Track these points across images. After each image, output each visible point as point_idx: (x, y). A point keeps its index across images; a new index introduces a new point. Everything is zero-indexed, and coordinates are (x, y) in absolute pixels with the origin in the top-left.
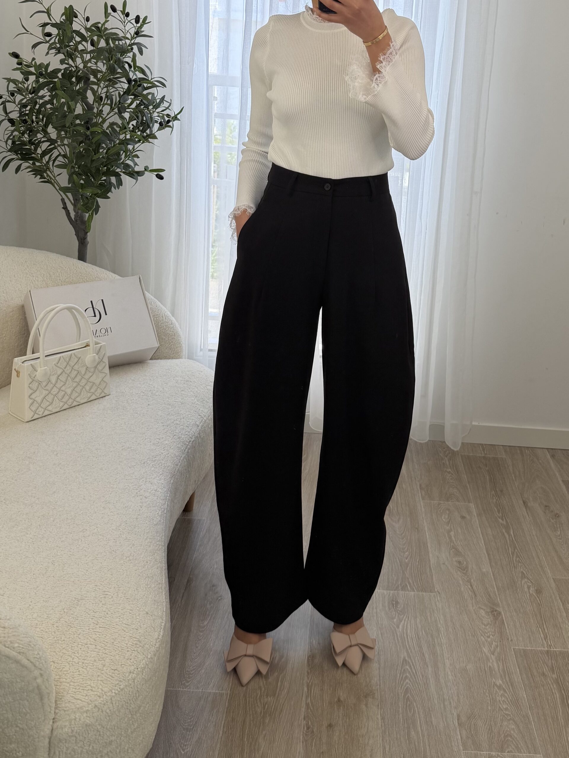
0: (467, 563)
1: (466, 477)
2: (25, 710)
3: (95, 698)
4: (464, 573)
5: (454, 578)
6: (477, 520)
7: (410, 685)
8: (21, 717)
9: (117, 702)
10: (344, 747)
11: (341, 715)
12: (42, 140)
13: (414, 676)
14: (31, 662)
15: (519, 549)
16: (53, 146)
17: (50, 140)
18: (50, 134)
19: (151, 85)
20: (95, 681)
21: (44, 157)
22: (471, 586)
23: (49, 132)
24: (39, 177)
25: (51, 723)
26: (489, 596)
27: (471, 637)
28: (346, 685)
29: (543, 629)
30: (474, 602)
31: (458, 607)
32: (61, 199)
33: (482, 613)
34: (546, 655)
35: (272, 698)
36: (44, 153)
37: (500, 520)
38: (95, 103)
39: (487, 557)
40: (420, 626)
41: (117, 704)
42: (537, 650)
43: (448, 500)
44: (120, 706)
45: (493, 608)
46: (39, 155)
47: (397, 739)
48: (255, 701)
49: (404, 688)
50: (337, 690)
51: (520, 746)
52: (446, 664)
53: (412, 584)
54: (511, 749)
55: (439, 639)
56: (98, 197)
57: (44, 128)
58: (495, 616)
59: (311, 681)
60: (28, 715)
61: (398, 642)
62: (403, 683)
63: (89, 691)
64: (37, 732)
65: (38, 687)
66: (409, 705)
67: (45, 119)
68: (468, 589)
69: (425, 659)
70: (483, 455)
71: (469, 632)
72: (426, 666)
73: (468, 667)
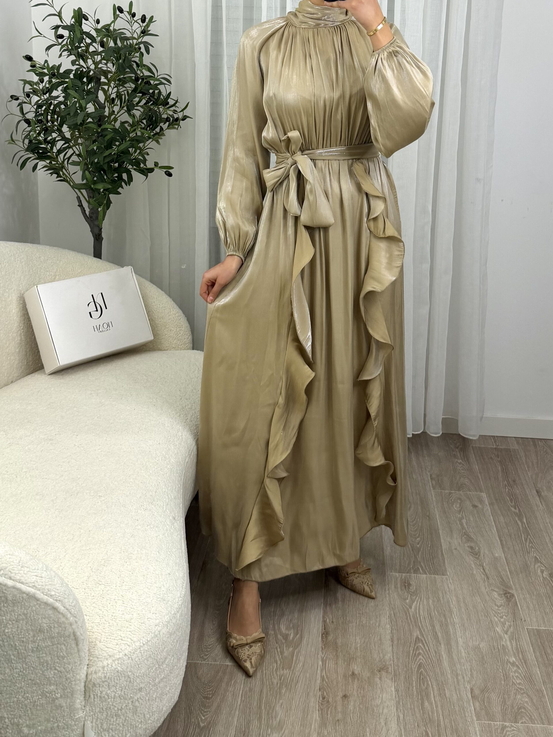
0: (479, 549)
1: (477, 467)
2: (63, 654)
3: (125, 647)
4: (476, 558)
5: (466, 562)
6: (489, 509)
7: (423, 661)
8: (59, 660)
10: (358, 716)
11: (355, 687)
12: (57, 139)
13: (428, 653)
14: (67, 610)
15: (532, 536)
16: (67, 145)
17: (64, 138)
18: (65, 134)
19: (157, 82)
20: (124, 632)
21: (59, 154)
22: (483, 569)
23: (64, 131)
24: (55, 175)
25: (86, 668)
26: (502, 578)
27: (483, 617)
28: (359, 661)
30: (486, 584)
31: (470, 588)
32: (77, 197)
33: (495, 594)
35: (287, 670)
36: (60, 151)
37: (513, 509)
38: (106, 103)
39: (499, 543)
40: (432, 607)
42: (551, 630)
43: (459, 490)
45: (506, 590)
46: (55, 154)
47: (410, 709)
48: (271, 673)
49: (417, 663)
50: (351, 664)
51: (533, 718)
52: (459, 642)
53: (424, 568)
54: (524, 720)
55: (452, 619)
56: (110, 193)
57: (59, 127)
58: (508, 598)
59: (326, 656)
60: (65, 659)
61: (411, 622)
62: (416, 659)
63: (119, 641)
64: (74, 676)
65: (74, 632)
66: (423, 679)
67: (59, 118)
68: (481, 573)
69: (438, 637)
70: (495, 447)
71: (482, 613)
72: (439, 644)
73: (481, 646)
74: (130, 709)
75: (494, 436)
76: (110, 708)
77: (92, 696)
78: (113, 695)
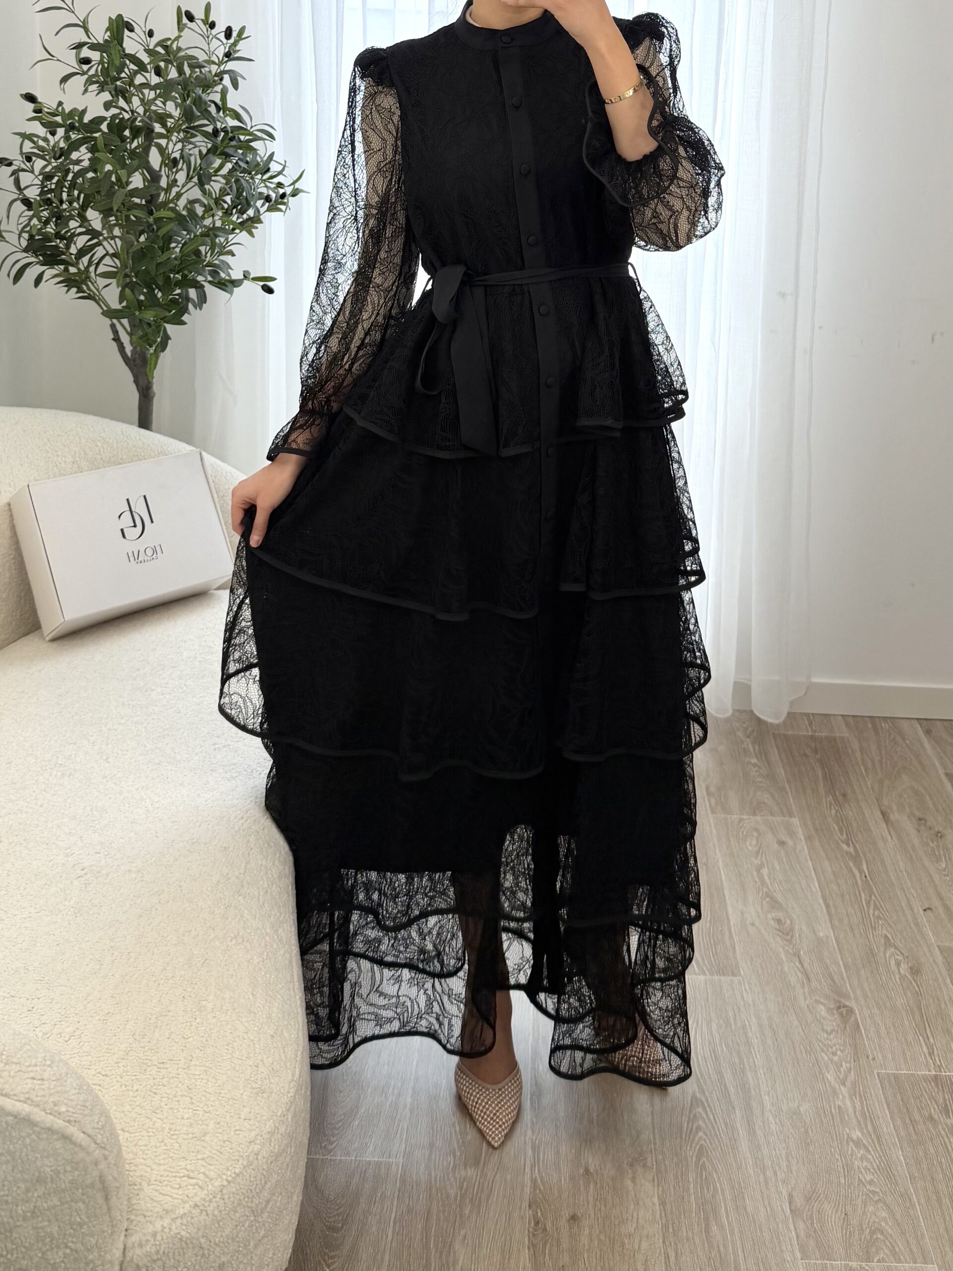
0: (792, 923)
1: (783, 771)
2: (81, 1218)
3: (195, 1191)
4: (787, 940)
5: (771, 949)
6: (806, 848)
7: (705, 1142)
8: (74, 1229)
9: (232, 1196)
10: (598, 1257)
11: (591, 1198)
12: (77, 232)
13: (712, 1126)
14: (89, 1136)
15: (877, 895)
16: (95, 241)
17: (91, 231)
18: (91, 222)
19: (251, 137)
20: (193, 1162)
21: (80, 258)
22: (800, 962)
23: (89, 219)
24: (74, 290)
25: (122, 1237)
26: (833, 980)
27: (804, 1055)
28: (597, 1145)
29: (925, 1037)
30: (806, 991)
31: (780, 1001)
32: (111, 325)
33: (822, 1010)
34: (933, 1085)
36: (82, 253)
37: (844, 847)
38: (163, 168)
39: (824, 909)
40: (717, 1036)
41: (232, 1199)
42: (918, 1075)
43: (754, 814)
44: (236, 1203)
45: (840, 1002)
46: (73, 256)
47: (688, 1239)
49: (695, 1147)
50: (582, 1153)
51: (897, 1250)
52: (764, 1102)
53: (701, 962)
54: (882, 1255)
55: (751, 1059)
56: (167, 323)
57: (81, 211)
58: (843, 1017)
59: (539, 1137)
60: (85, 1227)
62: (694, 1138)
63: (184, 1179)
64: (100, 1256)
65: (101, 1177)
66: (706, 1177)
67: (82, 195)
68: (796, 969)
69: (729, 1095)
70: (810, 733)
71: (802, 1047)
72: (730, 1108)
73: (802, 1109)
75: (809, 714)
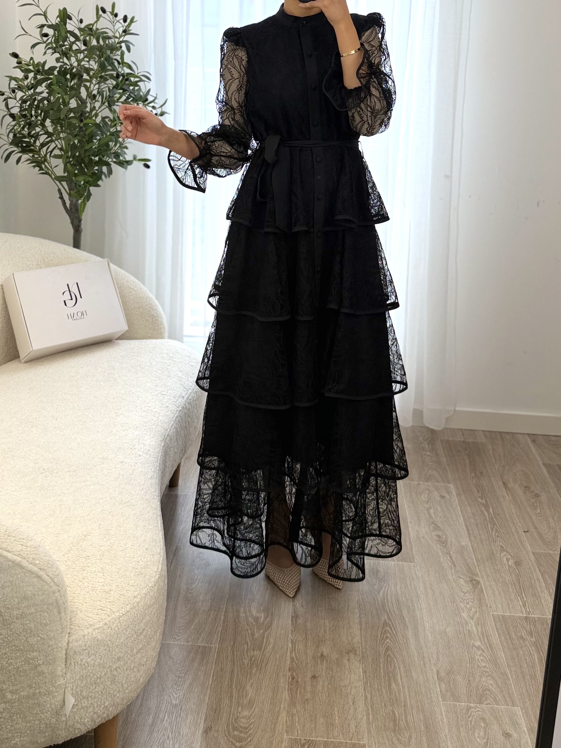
0: (446, 537)
1: (445, 460)
2: (46, 621)
3: (105, 617)
4: (443, 546)
5: (433, 550)
6: (457, 500)
7: (390, 644)
8: (42, 627)
9: (124, 622)
10: (327, 696)
11: (324, 668)
12: (40, 133)
13: (395, 636)
14: (50, 578)
15: (498, 525)
16: (50, 139)
17: (47, 133)
18: (48, 128)
19: (137, 79)
20: (104, 603)
21: (42, 148)
22: (450, 557)
23: (47, 126)
24: (38, 168)
25: (67, 637)
26: (469, 566)
27: (450, 602)
28: (328, 643)
30: (453, 571)
31: (437, 575)
32: (57, 189)
33: (462, 581)
34: (524, 621)
35: (258, 651)
36: (43, 145)
37: (480, 500)
38: (88, 99)
39: (466, 531)
40: (400, 592)
42: (516, 616)
43: (427, 481)
45: (473, 578)
46: (38, 148)
47: (378, 689)
48: (242, 654)
49: (385, 647)
50: (320, 646)
51: (498, 700)
52: (426, 626)
54: (489, 701)
55: (419, 604)
56: (90, 185)
57: (42, 122)
58: (474, 585)
59: (296, 638)
60: (48, 626)
61: (379, 606)
62: (384, 643)
63: (99, 610)
65: (56, 600)
66: (390, 661)
67: (43, 113)
68: (448, 560)
69: (406, 622)
70: (463, 440)
71: (449, 599)
72: (406, 628)
73: (447, 630)
74: (109, 678)
75: (462, 429)
76: (90, 676)
77: (73, 663)
78: (92, 663)
